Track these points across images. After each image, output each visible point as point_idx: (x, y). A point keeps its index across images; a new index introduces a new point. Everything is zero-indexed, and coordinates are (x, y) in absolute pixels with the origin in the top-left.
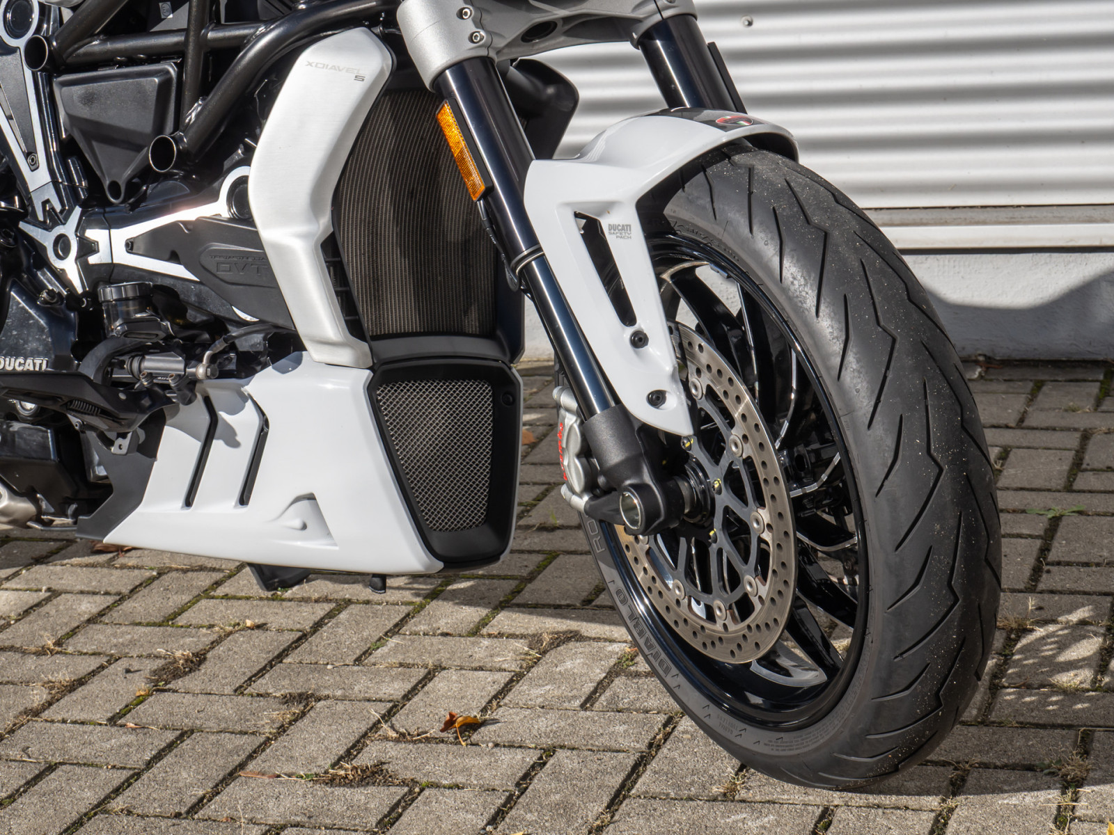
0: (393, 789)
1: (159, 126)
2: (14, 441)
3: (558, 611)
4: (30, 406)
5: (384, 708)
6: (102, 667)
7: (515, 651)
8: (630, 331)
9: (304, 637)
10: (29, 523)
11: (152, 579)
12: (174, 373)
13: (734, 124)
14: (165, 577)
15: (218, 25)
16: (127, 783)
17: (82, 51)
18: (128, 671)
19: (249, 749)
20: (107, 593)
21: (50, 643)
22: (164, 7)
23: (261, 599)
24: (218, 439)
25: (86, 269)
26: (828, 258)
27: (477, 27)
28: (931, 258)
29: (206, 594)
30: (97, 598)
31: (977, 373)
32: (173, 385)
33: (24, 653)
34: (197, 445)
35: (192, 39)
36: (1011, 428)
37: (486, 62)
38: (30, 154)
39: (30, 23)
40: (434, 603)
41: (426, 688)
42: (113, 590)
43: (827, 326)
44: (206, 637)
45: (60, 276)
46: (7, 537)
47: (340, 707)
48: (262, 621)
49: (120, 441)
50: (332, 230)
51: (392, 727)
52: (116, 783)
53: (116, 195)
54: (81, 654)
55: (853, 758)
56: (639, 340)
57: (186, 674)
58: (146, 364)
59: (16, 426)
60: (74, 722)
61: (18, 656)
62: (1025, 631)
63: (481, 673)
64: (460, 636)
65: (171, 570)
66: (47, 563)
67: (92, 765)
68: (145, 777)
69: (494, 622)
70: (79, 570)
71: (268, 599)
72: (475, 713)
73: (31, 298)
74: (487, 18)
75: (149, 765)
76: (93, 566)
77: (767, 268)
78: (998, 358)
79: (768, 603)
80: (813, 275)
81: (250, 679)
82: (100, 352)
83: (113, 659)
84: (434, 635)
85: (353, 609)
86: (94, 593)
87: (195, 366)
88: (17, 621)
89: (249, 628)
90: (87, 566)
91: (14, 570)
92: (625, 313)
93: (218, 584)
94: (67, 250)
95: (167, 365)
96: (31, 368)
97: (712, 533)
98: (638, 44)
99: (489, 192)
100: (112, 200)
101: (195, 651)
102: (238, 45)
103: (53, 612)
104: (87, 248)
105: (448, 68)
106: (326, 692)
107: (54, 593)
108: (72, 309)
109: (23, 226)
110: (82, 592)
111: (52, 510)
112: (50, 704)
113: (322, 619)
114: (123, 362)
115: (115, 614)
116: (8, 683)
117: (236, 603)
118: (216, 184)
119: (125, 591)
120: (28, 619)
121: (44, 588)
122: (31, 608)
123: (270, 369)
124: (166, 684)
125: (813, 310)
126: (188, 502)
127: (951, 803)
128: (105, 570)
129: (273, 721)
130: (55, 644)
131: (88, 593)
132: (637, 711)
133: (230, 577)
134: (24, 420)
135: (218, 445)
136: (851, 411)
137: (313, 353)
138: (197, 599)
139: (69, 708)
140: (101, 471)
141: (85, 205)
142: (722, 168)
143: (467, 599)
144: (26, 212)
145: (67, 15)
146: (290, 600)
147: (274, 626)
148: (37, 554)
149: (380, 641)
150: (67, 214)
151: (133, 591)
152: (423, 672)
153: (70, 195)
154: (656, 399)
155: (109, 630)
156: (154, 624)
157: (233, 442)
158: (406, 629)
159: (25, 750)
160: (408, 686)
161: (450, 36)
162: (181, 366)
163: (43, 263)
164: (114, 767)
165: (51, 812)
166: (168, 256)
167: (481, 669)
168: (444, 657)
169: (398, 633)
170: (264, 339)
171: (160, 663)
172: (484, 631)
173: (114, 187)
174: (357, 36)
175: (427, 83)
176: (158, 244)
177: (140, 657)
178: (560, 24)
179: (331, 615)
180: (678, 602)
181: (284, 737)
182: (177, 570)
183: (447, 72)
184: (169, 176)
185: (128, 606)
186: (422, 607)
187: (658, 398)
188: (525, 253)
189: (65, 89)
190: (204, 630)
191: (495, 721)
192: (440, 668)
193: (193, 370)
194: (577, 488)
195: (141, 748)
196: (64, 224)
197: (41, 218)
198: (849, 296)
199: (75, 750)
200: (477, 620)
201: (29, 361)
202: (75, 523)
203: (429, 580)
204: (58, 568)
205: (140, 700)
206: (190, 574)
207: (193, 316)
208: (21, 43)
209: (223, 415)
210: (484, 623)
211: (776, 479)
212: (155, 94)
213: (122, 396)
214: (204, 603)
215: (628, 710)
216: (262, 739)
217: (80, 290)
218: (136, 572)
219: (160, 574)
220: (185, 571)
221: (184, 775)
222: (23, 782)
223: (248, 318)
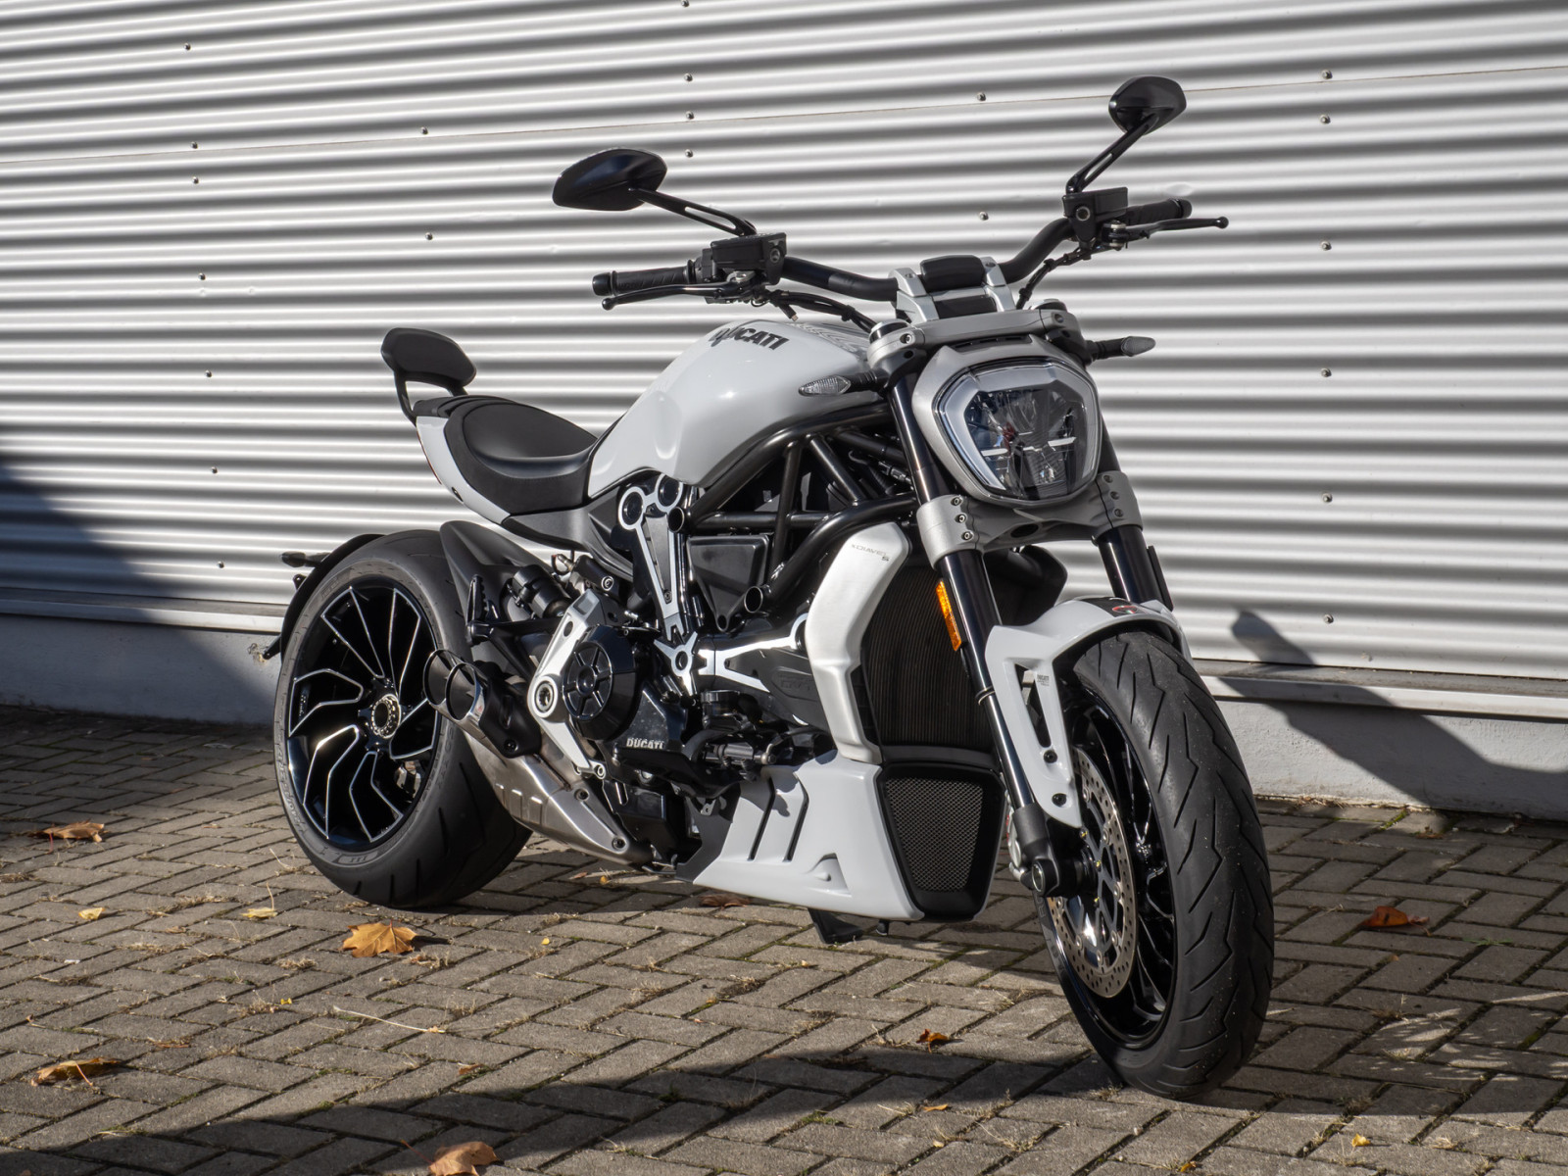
0: (869, 1074)
1: (754, 580)
2: (636, 802)
3: (1044, 976)
4: (648, 775)
5: (882, 1026)
6: (687, 983)
7: (996, 999)
8: (1044, 750)
9: (843, 976)
10: (644, 867)
11: (742, 928)
12: (745, 758)
13: (1124, 612)
14: (751, 927)
15: (799, 511)
16: (686, 1054)
17: (707, 520)
18: (705, 987)
19: (777, 1042)
20: (704, 935)
21: (652, 964)
22: (767, 493)
23: (820, 948)
24: (775, 808)
25: (697, 678)
26: (1162, 710)
27: (968, 528)
28: (1475, 721)
29: (779, 942)
30: (695, 938)
31: (1507, 829)
32: (744, 766)
33: (632, 969)
34: (761, 813)
35: (780, 520)
36: (1502, 876)
37: (975, 553)
38: (666, 591)
39: (676, 497)
40: (951, 963)
41: (920, 1017)
42: (708, 932)
43: (1156, 754)
44: (769, 969)
45: (678, 681)
46: (637, 889)
47: (852, 1022)
48: (815, 963)
49: (707, 806)
50: (859, 664)
51: (884, 1038)
52: (677, 1054)
53: (723, 626)
54: (673, 973)
55: (1174, 1068)
56: (1051, 758)
57: (747, 992)
58: (728, 750)
59: (640, 791)
60: (657, 1015)
61: (626, 971)
62: (1392, 1019)
63: (964, 1011)
64: (961, 986)
65: (757, 923)
66: (663, 910)
67: (663, 1042)
68: (698, 1052)
69: (991, 979)
70: (687, 917)
71: (825, 949)
72: (948, 1035)
73: (656, 697)
74: (978, 522)
75: (703, 1045)
76: (698, 915)
77: (1124, 712)
78: (1532, 817)
79: (1123, 950)
80: (1150, 720)
81: (793, 1000)
82: (698, 739)
83: (695, 979)
84: (942, 983)
85: (888, 962)
86: (694, 934)
87: (761, 754)
88: (631, 947)
89: (803, 967)
90: (693, 914)
91: (637, 913)
92: (1043, 738)
93: (790, 935)
94: (685, 664)
95: (740, 752)
96: (652, 747)
97: (1096, 900)
98: (1098, 542)
99: (965, 644)
100: (720, 629)
101: (758, 978)
102: (811, 526)
103: (660, 944)
104: (699, 663)
105: (947, 555)
106: (845, 1013)
107: (662, 932)
108: (684, 707)
109: (656, 643)
110: (685, 933)
111: (660, 858)
112: (643, 1002)
113: (861, 966)
114: (713, 748)
115: (706, 949)
116: (616, 987)
117: (799, 950)
118: (790, 624)
119: (718, 934)
120: (640, 947)
121: (657, 927)
122: (644, 940)
123: (814, 760)
124: (731, 997)
125: (1148, 743)
126: (752, 856)
127: (1256, 1115)
128: (707, 919)
129: (800, 1027)
130: (655, 965)
131: (690, 933)
132: (1067, 1044)
133: (801, 931)
134: (644, 787)
135: (774, 813)
136: (1165, 813)
137: (844, 751)
138: (772, 944)
139: (658, 1006)
140: (695, 830)
141: (701, 632)
142: (1110, 642)
143: (978, 962)
144: (660, 635)
145: (702, 492)
146: (841, 951)
147: (822, 968)
148: (656, 903)
149: (899, 984)
150: (687, 637)
151: (724, 935)
152: (922, 1006)
153: (691, 623)
154: (1059, 800)
155: (699, 960)
156: (734, 959)
157: (784, 813)
158: (922, 979)
159: (618, 1028)
160: (907, 1014)
161: (950, 533)
162: (751, 753)
163: (668, 671)
164: (678, 1044)
165: (628, 1065)
166: (751, 672)
167: (967, 1008)
168: (942, 997)
169: (915, 980)
170: (813, 738)
171: (730, 984)
172: (980, 984)
173: (722, 620)
174: (888, 528)
175: (932, 565)
176: (746, 664)
177: (716, 979)
178: (1040, 527)
179: (868, 964)
180: (1079, 953)
181: (805, 1037)
182: (762, 923)
183: (946, 558)
184: (759, 616)
185: (717, 944)
186: (941, 964)
187: (1060, 799)
188: (985, 689)
189: (693, 547)
190: (769, 966)
191: (959, 1040)
192: (936, 1004)
193: (758, 757)
194: (1017, 864)
195: (700, 1035)
196: (684, 644)
197: (669, 638)
198: (1171, 736)
199: (653, 1031)
200: (978, 976)
201: (651, 743)
202: (675, 869)
203: (954, 947)
204: (671, 914)
205: (708, 1006)
206: (771, 927)
207: (767, 718)
208: (668, 510)
209: (779, 792)
210: (982, 979)
211: (1126, 861)
212: (752, 557)
213: (708, 772)
214: (775, 948)
215: (1062, 1043)
216: (788, 1037)
217: (691, 694)
218: (730, 922)
219: (748, 925)
220: (768, 925)
221: (726, 1053)
222: (613, 1047)
223: (802, 723)
